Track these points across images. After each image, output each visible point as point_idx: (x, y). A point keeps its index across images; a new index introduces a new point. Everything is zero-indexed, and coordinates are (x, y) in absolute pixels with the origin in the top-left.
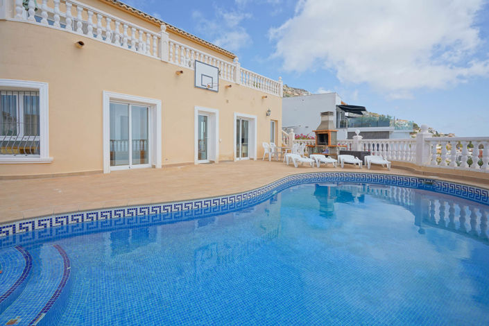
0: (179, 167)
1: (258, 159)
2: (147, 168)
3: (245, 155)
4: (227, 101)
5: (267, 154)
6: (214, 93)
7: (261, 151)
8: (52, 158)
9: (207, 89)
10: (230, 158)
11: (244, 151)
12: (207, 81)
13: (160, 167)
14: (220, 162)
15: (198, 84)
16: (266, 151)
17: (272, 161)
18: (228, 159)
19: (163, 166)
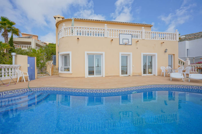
0: (111, 77)
1: (158, 75)
2: (100, 77)
3: (151, 73)
4: (137, 48)
5: (163, 73)
6: (130, 46)
7: (160, 71)
8: (72, 72)
9: (126, 44)
10: (139, 74)
11: (150, 71)
12: (125, 41)
13: (104, 77)
14: (133, 76)
15: (121, 43)
16: (163, 71)
17: (165, 76)
18: (138, 75)
19: (105, 76)
